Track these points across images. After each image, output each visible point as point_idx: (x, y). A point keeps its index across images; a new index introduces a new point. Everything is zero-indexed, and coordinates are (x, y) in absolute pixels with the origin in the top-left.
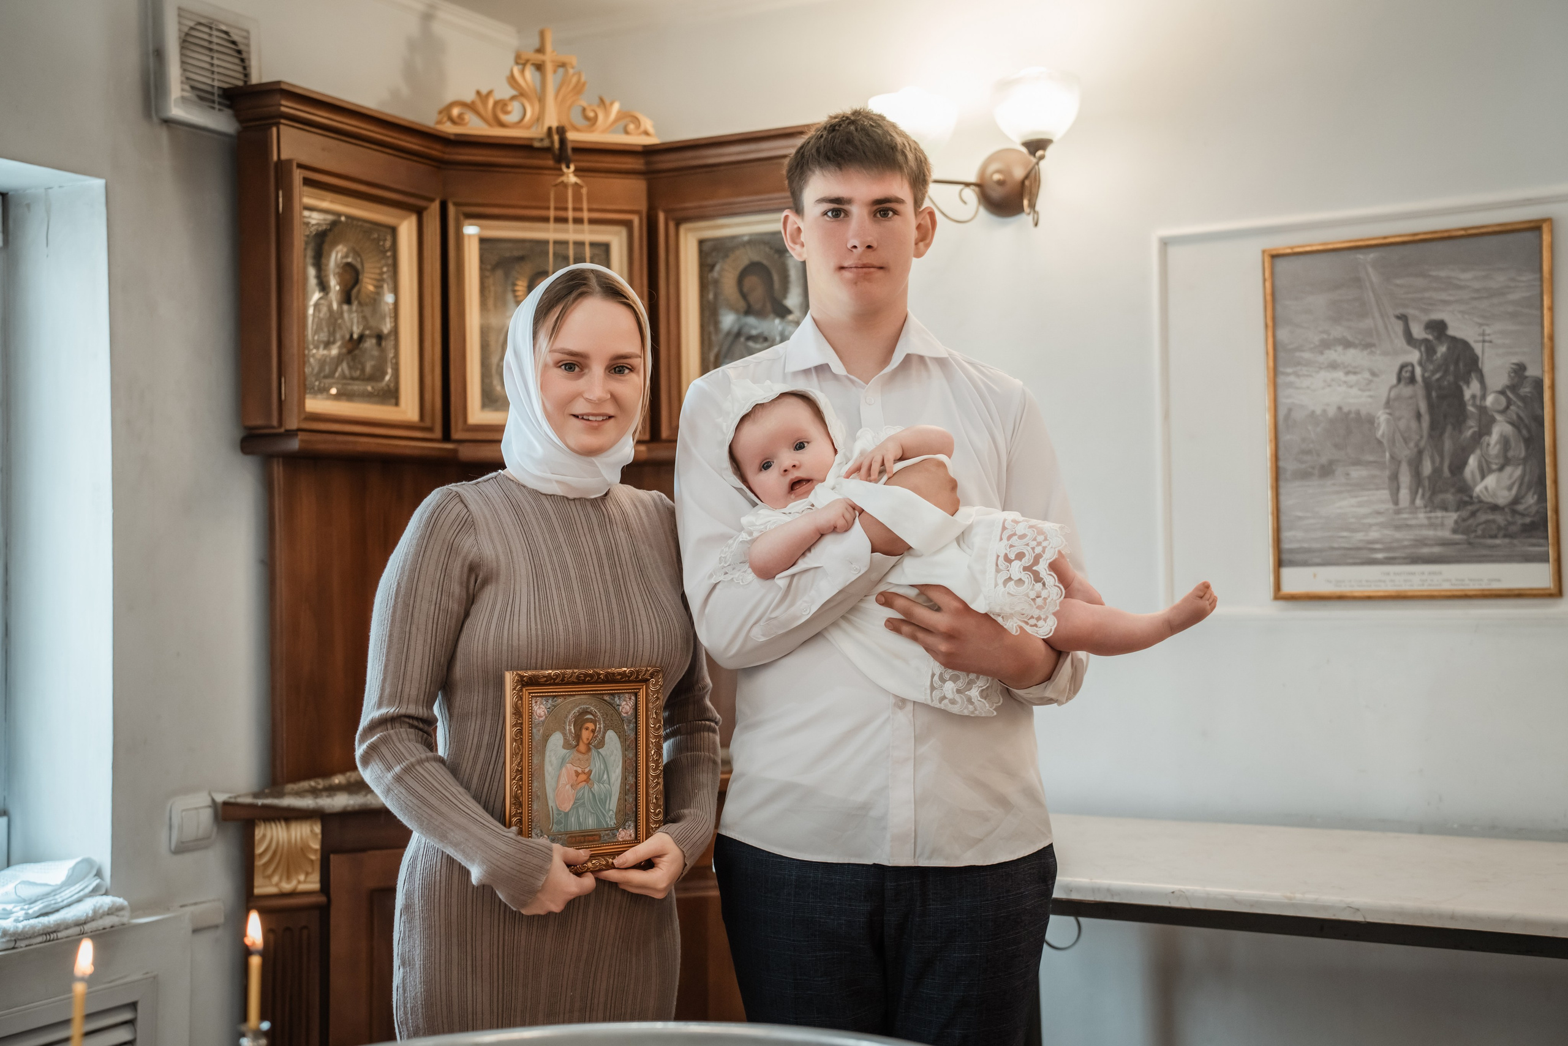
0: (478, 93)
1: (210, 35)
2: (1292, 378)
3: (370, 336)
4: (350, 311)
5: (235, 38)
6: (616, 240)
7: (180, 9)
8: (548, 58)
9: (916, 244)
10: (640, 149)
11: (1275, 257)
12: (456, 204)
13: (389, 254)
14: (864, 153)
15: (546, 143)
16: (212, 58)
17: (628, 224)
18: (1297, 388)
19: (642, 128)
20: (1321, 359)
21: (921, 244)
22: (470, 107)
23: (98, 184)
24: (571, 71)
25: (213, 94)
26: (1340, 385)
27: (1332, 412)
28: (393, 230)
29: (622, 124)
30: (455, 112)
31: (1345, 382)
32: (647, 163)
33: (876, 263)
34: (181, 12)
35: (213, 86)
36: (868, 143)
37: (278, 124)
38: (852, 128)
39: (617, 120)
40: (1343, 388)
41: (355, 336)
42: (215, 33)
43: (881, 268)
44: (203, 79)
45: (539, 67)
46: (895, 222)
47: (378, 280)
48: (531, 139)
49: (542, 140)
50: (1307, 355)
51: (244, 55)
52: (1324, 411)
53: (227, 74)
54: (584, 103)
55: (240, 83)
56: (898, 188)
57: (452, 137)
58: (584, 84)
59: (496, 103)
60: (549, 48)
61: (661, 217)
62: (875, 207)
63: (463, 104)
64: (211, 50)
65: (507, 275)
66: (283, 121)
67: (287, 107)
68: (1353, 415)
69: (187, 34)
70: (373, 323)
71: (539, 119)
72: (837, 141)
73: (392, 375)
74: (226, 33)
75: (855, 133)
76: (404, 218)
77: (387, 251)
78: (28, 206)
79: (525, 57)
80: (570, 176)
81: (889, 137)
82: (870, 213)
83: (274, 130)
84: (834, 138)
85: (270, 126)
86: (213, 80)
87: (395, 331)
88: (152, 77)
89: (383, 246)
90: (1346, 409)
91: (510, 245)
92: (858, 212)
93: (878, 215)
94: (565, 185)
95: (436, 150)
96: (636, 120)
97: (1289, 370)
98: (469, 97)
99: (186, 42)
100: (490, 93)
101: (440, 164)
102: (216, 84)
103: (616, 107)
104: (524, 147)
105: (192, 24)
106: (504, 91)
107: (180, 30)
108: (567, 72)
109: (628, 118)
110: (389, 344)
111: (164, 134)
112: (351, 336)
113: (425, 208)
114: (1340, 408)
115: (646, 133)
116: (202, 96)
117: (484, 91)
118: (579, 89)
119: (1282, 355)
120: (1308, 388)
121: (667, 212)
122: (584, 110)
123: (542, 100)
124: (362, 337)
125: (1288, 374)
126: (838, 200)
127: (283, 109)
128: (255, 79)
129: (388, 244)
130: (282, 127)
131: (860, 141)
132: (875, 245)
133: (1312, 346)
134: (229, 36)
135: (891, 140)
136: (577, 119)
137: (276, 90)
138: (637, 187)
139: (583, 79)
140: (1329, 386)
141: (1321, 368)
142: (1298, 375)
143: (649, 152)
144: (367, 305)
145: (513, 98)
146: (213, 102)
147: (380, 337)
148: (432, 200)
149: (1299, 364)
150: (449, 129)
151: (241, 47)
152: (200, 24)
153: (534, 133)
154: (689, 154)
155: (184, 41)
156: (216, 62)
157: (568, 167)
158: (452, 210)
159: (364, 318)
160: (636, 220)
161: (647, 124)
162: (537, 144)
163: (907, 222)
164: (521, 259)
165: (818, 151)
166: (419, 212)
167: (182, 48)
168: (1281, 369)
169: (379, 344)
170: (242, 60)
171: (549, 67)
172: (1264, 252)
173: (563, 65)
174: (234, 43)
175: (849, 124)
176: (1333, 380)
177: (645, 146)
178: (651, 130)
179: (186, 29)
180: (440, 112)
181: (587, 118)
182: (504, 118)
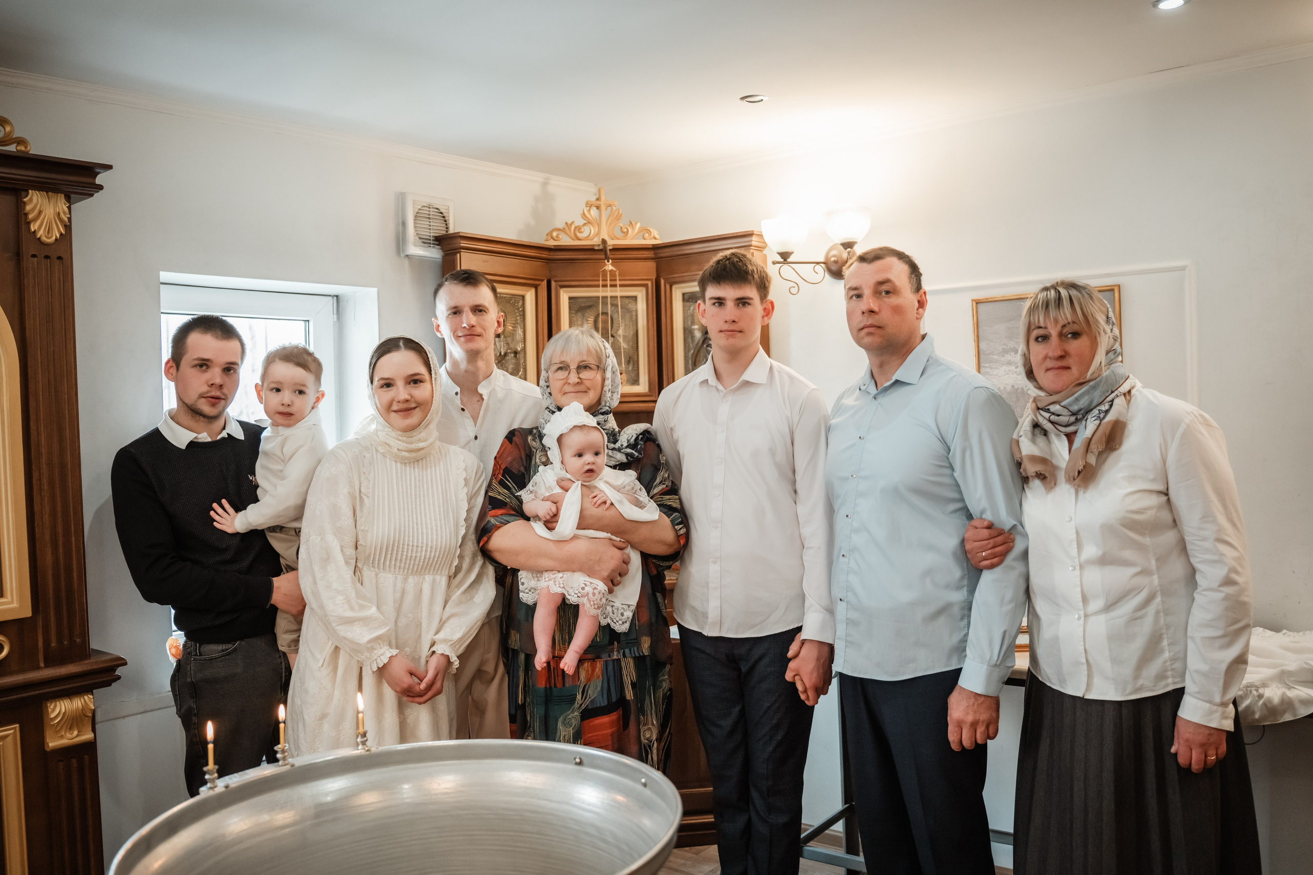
0: (566, 223)
1: (429, 211)
2: (988, 370)
3: (510, 353)
4: (500, 341)
5: (442, 210)
6: (640, 294)
7: (414, 201)
8: (602, 203)
9: (763, 317)
10: (651, 247)
11: (978, 302)
12: (555, 281)
13: (520, 309)
14: (732, 275)
15: (601, 247)
16: (430, 222)
17: (646, 286)
18: (991, 375)
19: (652, 235)
20: (1003, 359)
21: (766, 318)
22: (563, 230)
23: (374, 290)
24: (614, 208)
25: (430, 240)
26: (1013, 374)
27: (1009, 388)
28: (523, 297)
29: (641, 234)
30: (555, 234)
31: (1016, 372)
32: (654, 254)
33: (737, 329)
34: (414, 202)
35: (430, 236)
36: (734, 270)
37: (460, 252)
38: (727, 262)
39: (639, 232)
40: (1015, 376)
41: (502, 354)
42: (431, 210)
43: (741, 332)
44: (426, 233)
45: (598, 208)
46: (748, 309)
47: (515, 324)
48: (594, 245)
49: (599, 245)
50: (996, 357)
51: (446, 218)
52: (1005, 388)
53: (438, 229)
54: (621, 225)
55: (445, 233)
56: (751, 292)
57: (553, 247)
58: (621, 215)
59: (576, 228)
60: (603, 198)
61: (662, 282)
62: (738, 302)
63: (559, 230)
64: (429, 218)
65: (583, 316)
66: (462, 250)
67: (464, 244)
68: (1020, 390)
69: (417, 213)
70: (512, 346)
71: (598, 233)
72: (719, 269)
73: (523, 371)
74: (437, 209)
75: (728, 265)
76: (528, 291)
77: (520, 308)
78: (347, 301)
79: (590, 203)
80: (609, 267)
81: (745, 267)
82: (735, 305)
83: (458, 255)
84: (718, 267)
85: (456, 253)
86: (430, 233)
87: (524, 349)
88: (401, 236)
89: (517, 306)
90: (1016, 387)
91: (584, 300)
92: (730, 304)
93: (741, 305)
94: (605, 271)
95: (545, 255)
96: (649, 232)
97: (987, 365)
98: (560, 225)
99: (417, 217)
100: (573, 223)
101: (549, 261)
102: (432, 235)
103: (638, 225)
104: (590, 250)
105: (420, 207)
106: (580, 222)
107: (414, 211)
108: (612, 209)
109: (645, 230)
110: (521, 356)
111: (406, 262)
112: (500, 354)
113: (539, 285)
114: (1013, 386)
115: (655, 238)
116: (425, 242)
117: (569, 222)
118: (619, 217)
119: (982, 356)
120: (997, 375)
121: (666, 280)
122: (621, 228)
123: (599, 225)
124: (506, 354)
125: (986, 367)
126: (719, 298)
127: (461, 245)
128: (451, 231)
129: (520, 304)
130: (462, 253)
131: (730, 269)
132: (737, 320)
133: (999, 352)
134: (439, 210)
135: (746, 269)
136: (618, 233)
137: (458, 236)
138: (652, 265)
139: (621, 212)
140: (1008, 374)
141: (1003, 364)
142: (991, 368)
143: (655, 248)
144: (509, 337)
145: (585, 224)
146: (430, 244)
147: (516, 353)
148: (542, 280)
149: (992, 362)
150: (551, 243)
151: (445, 214)
152: (424, 206)
153: (596, 242)
154: (675, 249)
155: (416, 216)
156: (431, 224)
157: (608, 261)
158: (553, 284)
159: (508, 344)
160: (650, 283)
161: (655, 233)
162: (596, 248)
163: (757, 307)
164: (590, 307)
165: (710, 274)
166: (536, 287)
167: (415, 220)
168: (982, 364)
169: (515, 356)
170: (445, 221)
171: (603, 207)
172: (973, 300)
173: (610, 206)
174: (441, 213)
175: (726, 260)
176: (1009, 371)
177: (653, 245)
178: (657, 236)
179: (417, 210)
180: (547, 235)
181: (623, 232)
182: (579, 235)
